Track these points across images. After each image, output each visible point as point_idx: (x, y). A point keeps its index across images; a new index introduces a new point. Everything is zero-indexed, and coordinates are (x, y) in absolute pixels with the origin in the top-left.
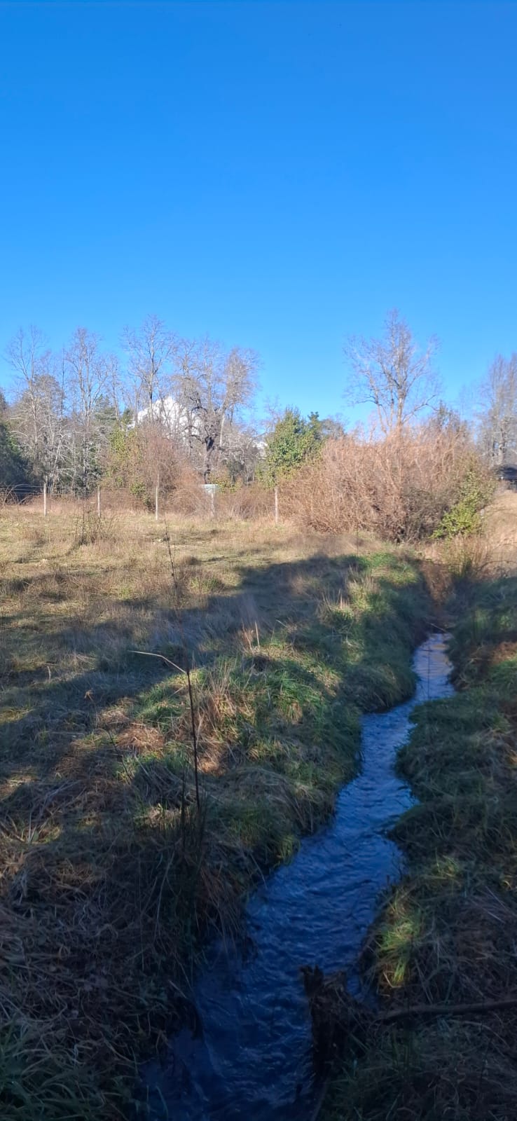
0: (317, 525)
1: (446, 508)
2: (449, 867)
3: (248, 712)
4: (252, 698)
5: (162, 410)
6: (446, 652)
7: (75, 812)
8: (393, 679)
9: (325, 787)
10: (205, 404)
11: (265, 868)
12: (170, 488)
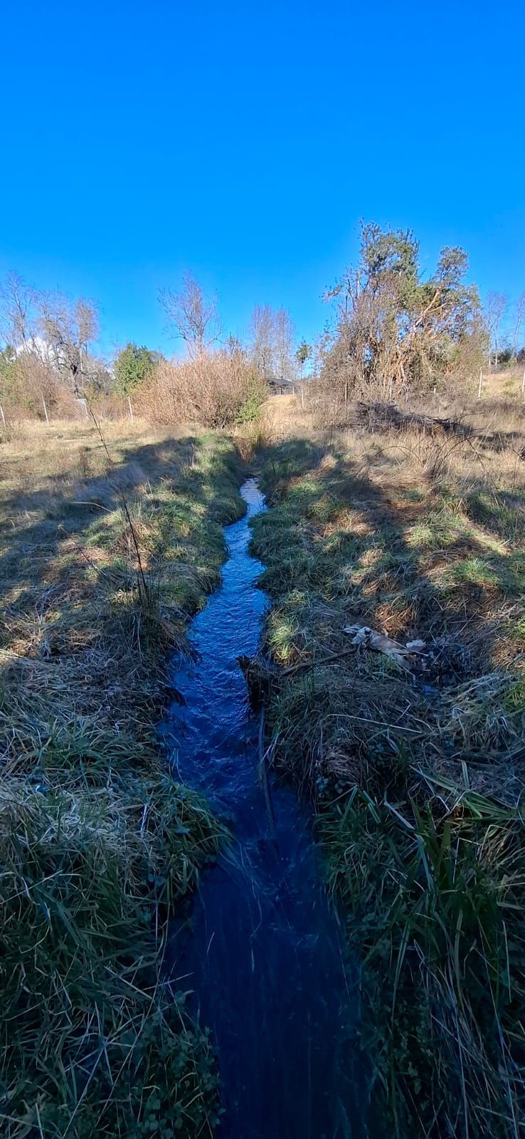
0: (162, 421)
1: (241, 404)
2: (297, 596)
3: (157, 533)
4: (156, 524)
5: (34, 345)
6: (258, 488)
7: (65, 602)
8: (235, 506)
9: (215, 568)
10: (65, 340)
11: (192, 615)
12: (53, 402)
